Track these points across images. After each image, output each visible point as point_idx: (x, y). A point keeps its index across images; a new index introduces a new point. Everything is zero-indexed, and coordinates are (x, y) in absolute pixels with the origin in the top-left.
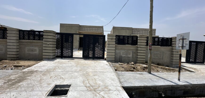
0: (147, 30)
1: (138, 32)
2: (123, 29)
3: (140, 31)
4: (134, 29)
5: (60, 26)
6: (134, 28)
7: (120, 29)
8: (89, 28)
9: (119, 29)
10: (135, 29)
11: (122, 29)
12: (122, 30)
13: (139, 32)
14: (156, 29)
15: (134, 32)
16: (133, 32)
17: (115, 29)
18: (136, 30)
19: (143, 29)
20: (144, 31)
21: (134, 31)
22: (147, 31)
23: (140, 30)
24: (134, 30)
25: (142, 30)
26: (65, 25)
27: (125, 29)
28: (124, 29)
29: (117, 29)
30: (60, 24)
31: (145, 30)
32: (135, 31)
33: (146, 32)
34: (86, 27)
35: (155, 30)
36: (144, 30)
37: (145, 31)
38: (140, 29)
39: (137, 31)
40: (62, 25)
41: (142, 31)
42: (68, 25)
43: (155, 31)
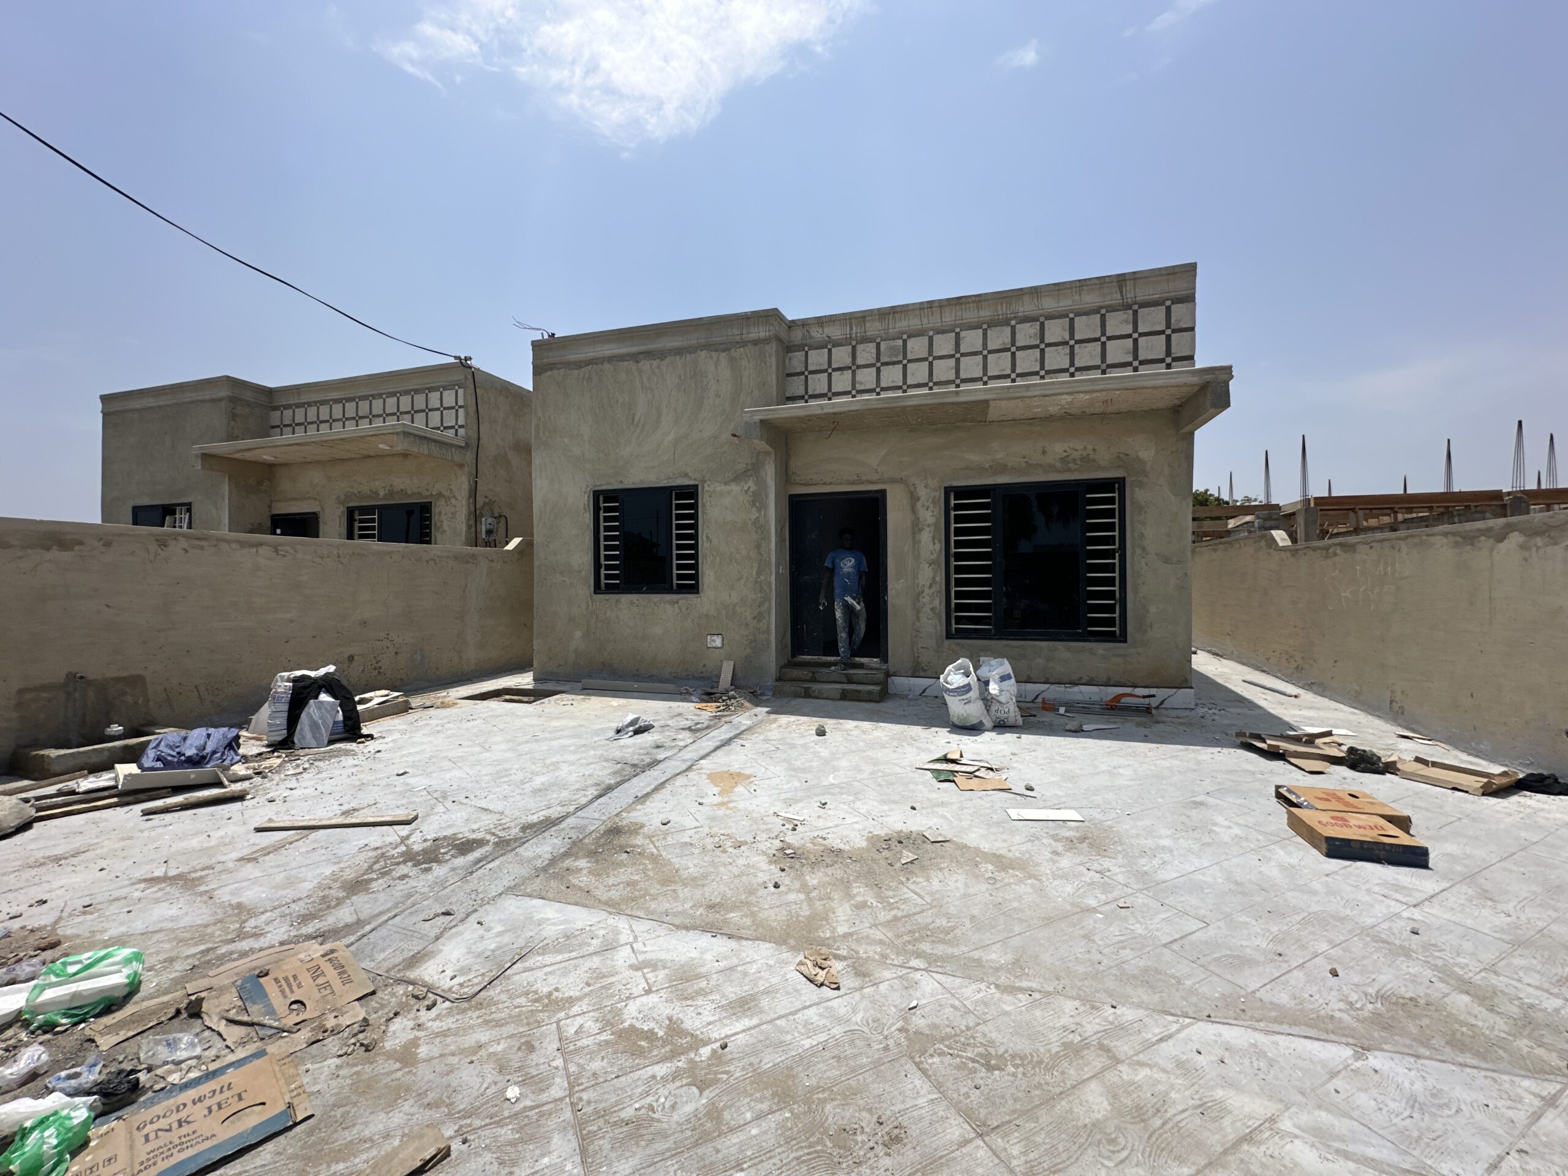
1: (878, 365)
2: (649, 354)
3: (917, 347)
4: (817, 334)
5: (106, 415)
6: (820, 321)
7: (621, 358)
10: (836, 332)
11: (635, 357)
12: (646, 365)
13: (904, 361)
14: (1191, 269)
15: (829, 370)
17: (552, 366)
18: (853, 343)
19: (959, 301)
20: (972, 340)
21: (817, 359)
22: (1026, 333)
23: (919, 333)
24: (829, 344)
25: (949, 317)
27: (678, 352)
28: (661, 355)
29: (579, 365)
30: (105, 399)
32: (842, 356)
33: (1012, 349)
35: (1178, 287)
36: (986, 313)
37: (999, 337)
38: (914, 323)
39: (866, 354)
40: (117, 406)
41: (944, 345)
42: (151, 402)
43: (1187, 298)
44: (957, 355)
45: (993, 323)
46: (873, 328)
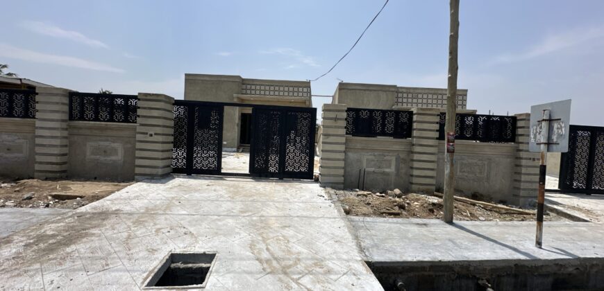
0: (440, 92)
1: (412, 98)
2: (368, 90)
3: (420, 96)
4: (400, 90)
5: (186, 80)
6: (401, 88)
7: (361, 90)
8: (267, 88)
9: (358, 91)
10: (404, 90)
11: (365, 90)
12: (367, 92)
13: (417, 98)
14: (466, 91)
15: (402, 98)
16: (397, 97)
17: (344, 89)
18: (408, 93)
19: (429, 89)
20: (430, 96)
21: (400, 95)
22: (440, 97)
23: (421, 94)
24: (402, 93)
25: (426, 91)
26: (199, 78)
27: (374, 90)
28: (371, 90)
29: (351, 90)
30: (186, 75)
31: (436, 92)
32: (405, 95)
33: (437, 99)
34: (259, 85)
35: (464, 93)
36: (433, 92)
37: (435, 97)
38: (420, 91)
39: (410, 96)
40: (191, 78)
41: (425, 96)
42: (208, 79)
43: (466, 95)
44: (427, 99)
45: (434, 94)
46: (411, 91)
